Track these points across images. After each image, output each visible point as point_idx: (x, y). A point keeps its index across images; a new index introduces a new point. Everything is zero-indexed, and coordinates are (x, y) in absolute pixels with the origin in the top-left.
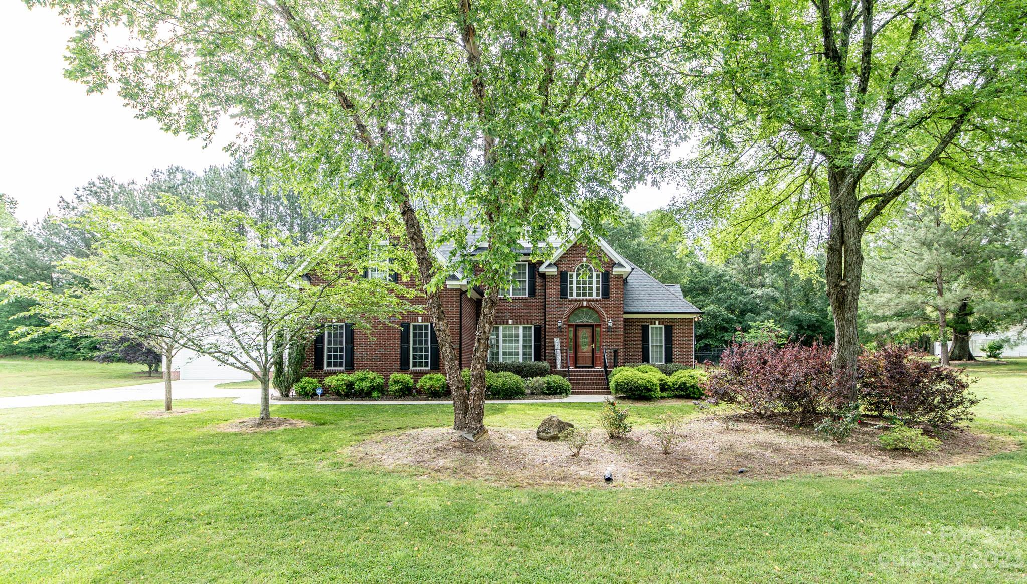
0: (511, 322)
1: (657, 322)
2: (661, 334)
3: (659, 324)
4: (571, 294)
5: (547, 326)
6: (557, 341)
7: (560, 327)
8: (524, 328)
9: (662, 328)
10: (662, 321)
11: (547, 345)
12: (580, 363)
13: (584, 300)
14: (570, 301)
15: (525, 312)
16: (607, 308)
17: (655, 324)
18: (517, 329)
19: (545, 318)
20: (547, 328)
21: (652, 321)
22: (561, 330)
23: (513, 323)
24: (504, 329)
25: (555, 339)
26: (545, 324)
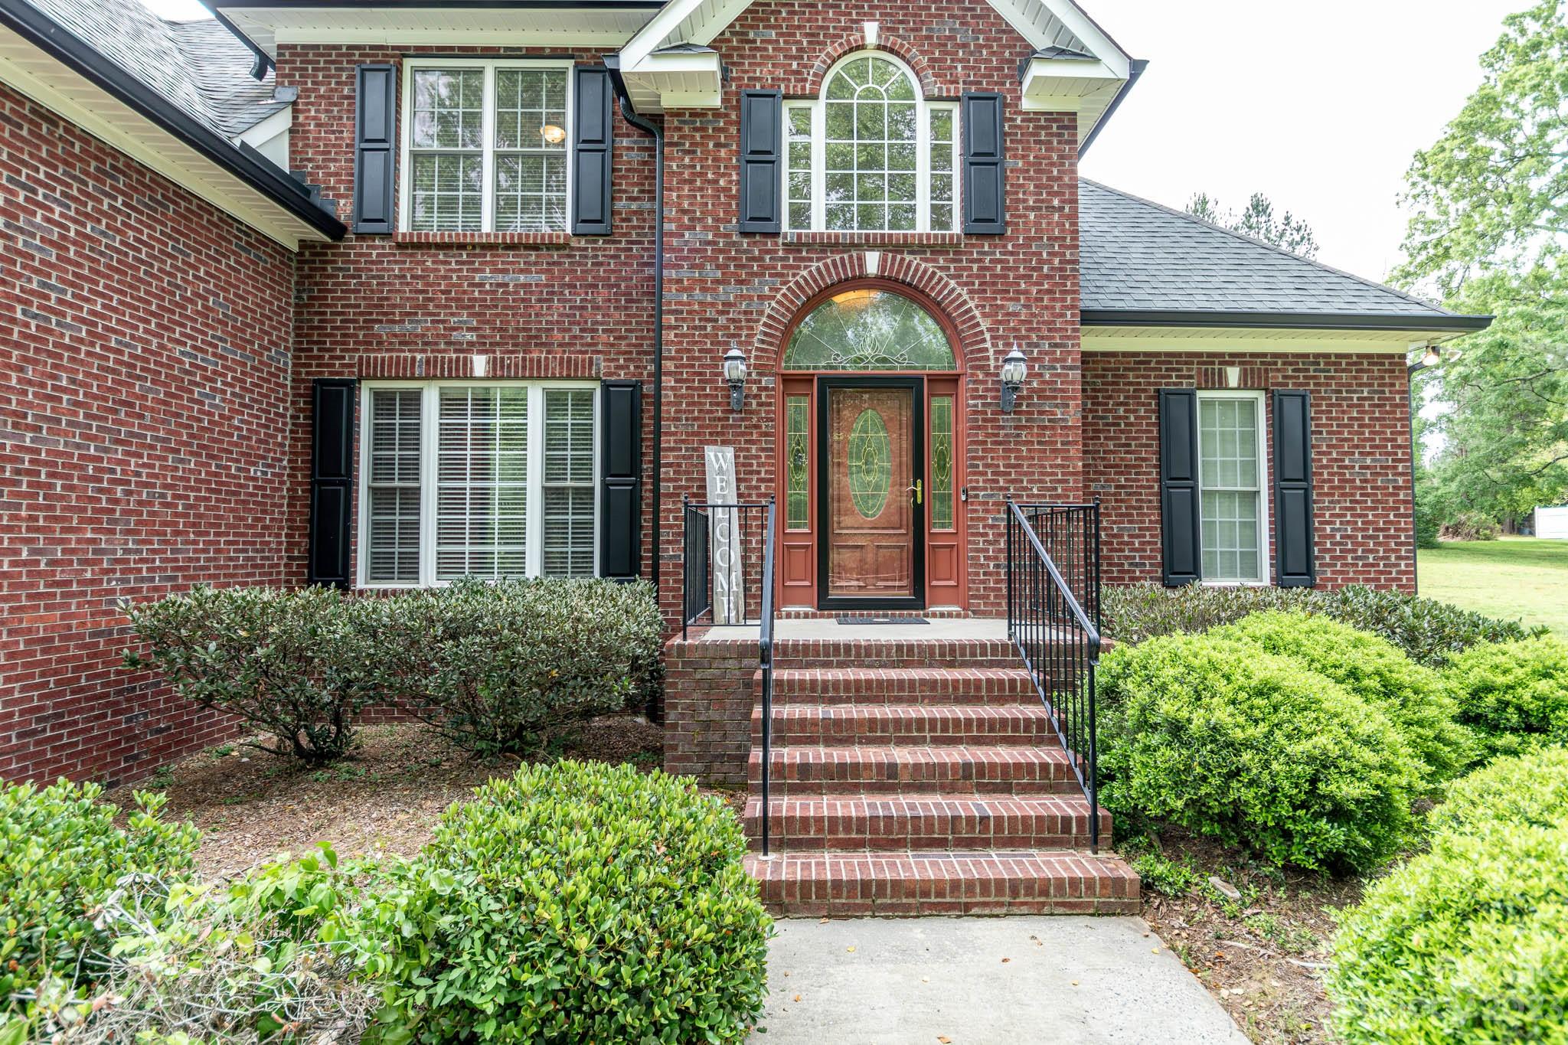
0: (480, 364)
1: (1233, 374)
2: (1250, 439)
3: (1243, 386)
4: (800, 215)
5: (668, 382)
6: (720, 461)
7: (735, 385)
8: (554, 402)
9: (1251, 404)
10: (1256, 368)
11: (666, 487)
12: (844, 586)
13: (871, 244)
14: (794, 247)
15: (556, 311)
16: (990, 286)
17: (1223, 386)
18: (517, 404)
19: (659, 343)
20: (668, 396)
21: (1211, 367)
22: (744, 409)
23: (496, 373)
24: (451, 404)
25: (710, 452)
26: (659, 373)
